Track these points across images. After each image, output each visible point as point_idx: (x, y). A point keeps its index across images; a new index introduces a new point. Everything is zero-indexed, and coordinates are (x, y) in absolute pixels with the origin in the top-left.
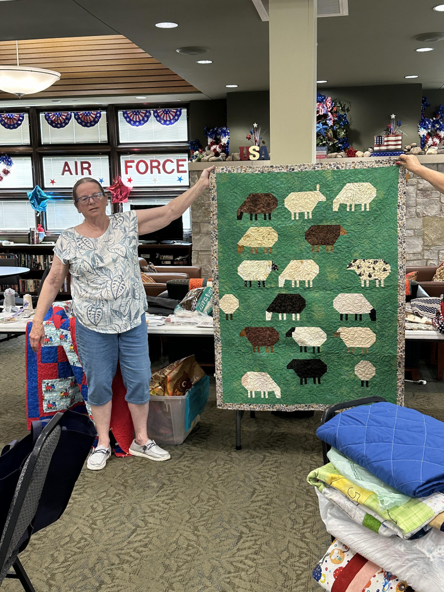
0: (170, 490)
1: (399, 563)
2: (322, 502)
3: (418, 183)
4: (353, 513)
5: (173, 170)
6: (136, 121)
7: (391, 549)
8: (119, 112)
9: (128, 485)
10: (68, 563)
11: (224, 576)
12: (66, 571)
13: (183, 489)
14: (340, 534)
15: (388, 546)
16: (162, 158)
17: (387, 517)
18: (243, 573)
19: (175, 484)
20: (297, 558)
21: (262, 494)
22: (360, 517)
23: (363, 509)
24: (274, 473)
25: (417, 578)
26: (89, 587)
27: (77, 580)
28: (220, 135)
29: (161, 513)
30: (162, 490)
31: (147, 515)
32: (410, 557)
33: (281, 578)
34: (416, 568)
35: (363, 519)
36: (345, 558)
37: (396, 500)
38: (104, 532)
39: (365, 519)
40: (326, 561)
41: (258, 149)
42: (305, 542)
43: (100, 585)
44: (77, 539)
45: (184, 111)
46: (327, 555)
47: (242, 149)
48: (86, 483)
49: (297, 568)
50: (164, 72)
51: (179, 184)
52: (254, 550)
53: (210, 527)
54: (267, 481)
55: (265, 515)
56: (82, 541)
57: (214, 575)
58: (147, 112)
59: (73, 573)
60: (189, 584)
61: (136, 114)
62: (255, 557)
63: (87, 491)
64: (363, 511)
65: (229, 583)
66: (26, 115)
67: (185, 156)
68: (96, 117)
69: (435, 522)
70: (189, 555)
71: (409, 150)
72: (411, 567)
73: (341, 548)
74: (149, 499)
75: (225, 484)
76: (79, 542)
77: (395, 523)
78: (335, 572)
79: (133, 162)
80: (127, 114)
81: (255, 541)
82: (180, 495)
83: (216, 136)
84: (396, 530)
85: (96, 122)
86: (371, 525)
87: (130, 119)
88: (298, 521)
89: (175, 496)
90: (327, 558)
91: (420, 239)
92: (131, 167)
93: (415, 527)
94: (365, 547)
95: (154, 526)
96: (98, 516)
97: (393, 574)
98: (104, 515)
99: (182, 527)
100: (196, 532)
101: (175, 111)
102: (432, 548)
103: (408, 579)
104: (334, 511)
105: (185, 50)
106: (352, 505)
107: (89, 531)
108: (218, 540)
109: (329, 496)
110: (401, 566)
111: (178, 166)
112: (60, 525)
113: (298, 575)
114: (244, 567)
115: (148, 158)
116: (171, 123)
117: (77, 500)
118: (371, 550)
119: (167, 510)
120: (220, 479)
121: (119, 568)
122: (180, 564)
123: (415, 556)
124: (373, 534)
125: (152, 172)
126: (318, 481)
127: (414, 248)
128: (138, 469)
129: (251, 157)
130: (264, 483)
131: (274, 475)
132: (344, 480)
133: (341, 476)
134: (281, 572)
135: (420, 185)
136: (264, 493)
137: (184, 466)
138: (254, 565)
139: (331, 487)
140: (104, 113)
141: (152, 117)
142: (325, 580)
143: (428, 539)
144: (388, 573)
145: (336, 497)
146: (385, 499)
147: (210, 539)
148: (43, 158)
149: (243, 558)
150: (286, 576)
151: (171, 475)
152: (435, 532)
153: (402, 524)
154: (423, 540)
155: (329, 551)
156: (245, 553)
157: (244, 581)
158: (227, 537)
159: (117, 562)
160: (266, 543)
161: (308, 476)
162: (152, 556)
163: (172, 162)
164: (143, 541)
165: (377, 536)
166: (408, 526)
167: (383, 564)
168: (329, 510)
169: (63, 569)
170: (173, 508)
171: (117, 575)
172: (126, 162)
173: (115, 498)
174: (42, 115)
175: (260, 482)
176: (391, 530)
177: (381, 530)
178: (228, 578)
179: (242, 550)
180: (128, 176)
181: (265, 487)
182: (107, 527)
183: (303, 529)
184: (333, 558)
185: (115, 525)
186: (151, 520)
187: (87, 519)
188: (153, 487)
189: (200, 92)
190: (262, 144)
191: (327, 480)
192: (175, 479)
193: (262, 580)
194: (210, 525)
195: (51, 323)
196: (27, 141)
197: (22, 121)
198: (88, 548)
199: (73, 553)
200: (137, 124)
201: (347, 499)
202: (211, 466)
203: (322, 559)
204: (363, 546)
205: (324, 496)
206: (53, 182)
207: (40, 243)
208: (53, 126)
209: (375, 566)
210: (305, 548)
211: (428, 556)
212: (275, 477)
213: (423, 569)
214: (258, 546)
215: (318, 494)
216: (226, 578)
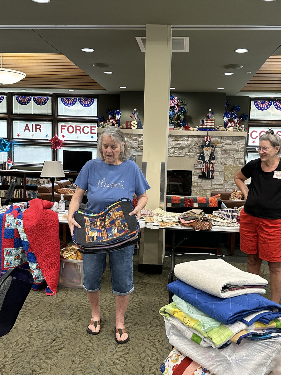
0: (77, 315)
1: (212, 363)
2: (167, 325)
3: (222, 146)
4: (186, 332)
5: (88, 132)
6: (69, 104)
7: (207, 354)
8: (59, 98)
9: (52, 312)
10: (14, 358)
11: (107, 367)
12: (12, 363)
13: (85, 315)
14: (177, 345)
15: (206, 353)
16: (82, 125)
17: (206, 336)
18: (118, 366)
19: (80, 312)
20: (150, 357)
21: (132, 318)
22: (190, 335)
23: (192, 330)
24: (139, 307)
25: (222, 372)
26: (26, 373)
27: (18, 369)
28: (116, 114)
29: (71, 329)
30: (73, 316)
31: (63, 330)
32: (218, 359)
33: (140, 369)
34: (221, 366)
35: (191, 336)
36: (180, 359)
37: (212, 325)
38: (36, 340)
39: (192, 336)
40: (168, 361)
41: (136, 123)
42: (155, 348)
43: (33, 372)
44: (20, 344)
45: (96, 100)
46: (169, 357)
47: (127, 122)
48: (27, 310)
49: (150, 363)
50: (85, 77)
51: (91, 140)
52: (125, 352)
53: (100, 338)
54: (134, 311)
55: (133, 331)
56: (23, 345)
57: (101, 367)
58: (75, 99)
59: (17, 364)
60: (86, 372)
61: (69, 100)
62: (126, 356)
63: (28, 315)
64: (192, 331)
65: (109, 372)
66: (5, 97)
67: (96, 125)
68: (46, 100)
69: (234, 339)
70: (86, 355)
71: (218, 128)
72: (219, 365)
73: (177, 353)
74: (64, 321)
75: (110, 312)
76: (21, 346)
77: (210, 339)
78: (173, 367)
79: (66, 126)
80: (64, 99)
81: (126, 346)
82: (83, 318)
83: (113, 115)
84: (211, 343)
85: (45, 103)
86: (196, 340)
87: (65, 102)
88: (152, 335)
89: (80, 319)
90: (169, 359)
91: (223, 176)
92: (64, 129)
93: (222, 342)
94: (192, 353)
95: (67, 337)
96: (34, 330)
97: (208, 369)
98: (37, 330)
99: (84, 338)
100: (91, 341)
101: (91, 99)
102: (231, 354)
103: (217, 372)
104: (174, 331)
105: (98, 65)
106: (185, 328)
107: (28, 339)
108: (104, 346)
109: (172, 322)
110: (213, 365)
111: (91, 130)
112: (11, 335)
113: (151, 367)
114: (119, 362)
115: (74, 125)
116: (88, 106)
117: (22, 320)
118: (195, 355)
119: (75, 328)
120: (107, 309)
121: (45, 362)
122: (81, 360)
123: (221, 359)
124: (197, 345)
125: (76, 133)
126: (166, 313)
127: (219, 182)
128: (59, 303)
129: (132, 127)
130: (133, 312)
131: (139, 308)
132: (181, 313)
133: (180, 311)
134: (141, 365)
135: (223, 147)
136: (133, 318)
137: (87, 301)
138: (125, 361)
139: (173, 317)
140: (50, 98)
141: (78, 102)
142: (167, 372)
143: (229, 349)
144: (204, 368)
145: (176, 323)
146: (205, 325)
147: (100, 345)
148: (14, 122)
149: (119, 357)
150: (143, 367)
151: (78, 307)
152: (233, 344)
153: (215, 340)
154: (226, 349)
155: (170, 355)
156: (120, 354)
157: (119, 370)
158: (110, 344)
159: (43, 358)
160: (133, 348)
161: (160, 310)
162: (64, 355)
163: (88, 127)
164: (60, 346)
165: (199, 346)
166: (218, 341)
167: (202, 364)
168: (171, 330)
169: (11, 362)
170: (78, 326)
171: (43, 366)
172: (62, 126)
173: (45, 320)
174: (14, 97)
175: (131, 312)
176: (208, 343)
177: (202, 343)
178: (109, 369)
179: (118, 352)
180: (62, 134)
181: (133, 314)
182: (39, 337)
183: (154, 340)
184: (172, 359)
185: (43, 336)
186: (65, 333)
187: (27, 332)
188: (67, 314)
189: (105, 90)
190: (138, 121)
191: (171, 313)
192: (81, 309)
193: (130, 370)
194: (100, 337)
195: (11, 215)
196: (5, 111)
197: (2, 100)
198: (26, 349)
199: (17, 352)
200: (69, 105)
201: (182, 324)
202: (102, 302)
203: (166, 360)
204: (190, 352)
205: (169, 322)
206: (18, 135)
207: (9, 170)
208: (20, 104)
209: (197, 364)
210: (155, 351)
211: (229, 359)
212: (139, 309)
213: (226, 367)
214: (127, 350)
215: (165, 321)
216: (108, 369)
